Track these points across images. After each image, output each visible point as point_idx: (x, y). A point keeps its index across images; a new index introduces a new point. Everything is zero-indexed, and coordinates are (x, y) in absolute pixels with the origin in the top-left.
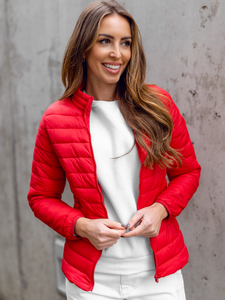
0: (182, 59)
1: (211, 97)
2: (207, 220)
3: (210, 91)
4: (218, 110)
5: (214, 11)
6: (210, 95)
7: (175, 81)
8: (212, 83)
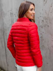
0: (40, 13)
1: (47, 22)
2: (47, 50)
3: (46, 20)
4: (48, 25)
5: (46, 2)
6: (46, 21)
7: (39, 18)
8: (47, 19)
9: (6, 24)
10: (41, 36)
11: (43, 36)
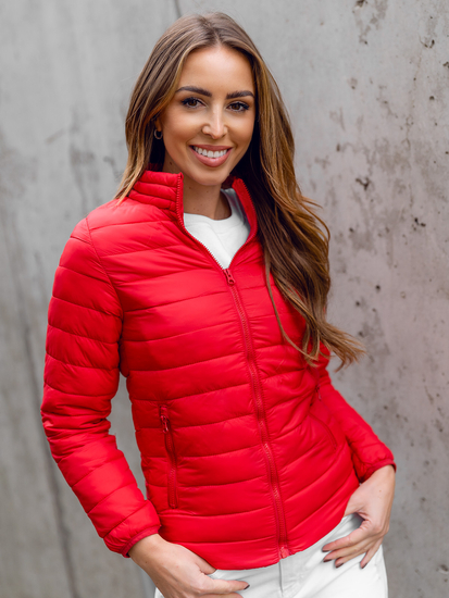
0: (332, 114)
1: (400, 188)
2: (429, 444)
3: (398, 174)
4: (418, 211)
5: (382, 8)
6: (397, 182)
7: (324, 163)
8: (398, 158)
9: (37, 257)
10: (365, 326)
11: (377, 320)
